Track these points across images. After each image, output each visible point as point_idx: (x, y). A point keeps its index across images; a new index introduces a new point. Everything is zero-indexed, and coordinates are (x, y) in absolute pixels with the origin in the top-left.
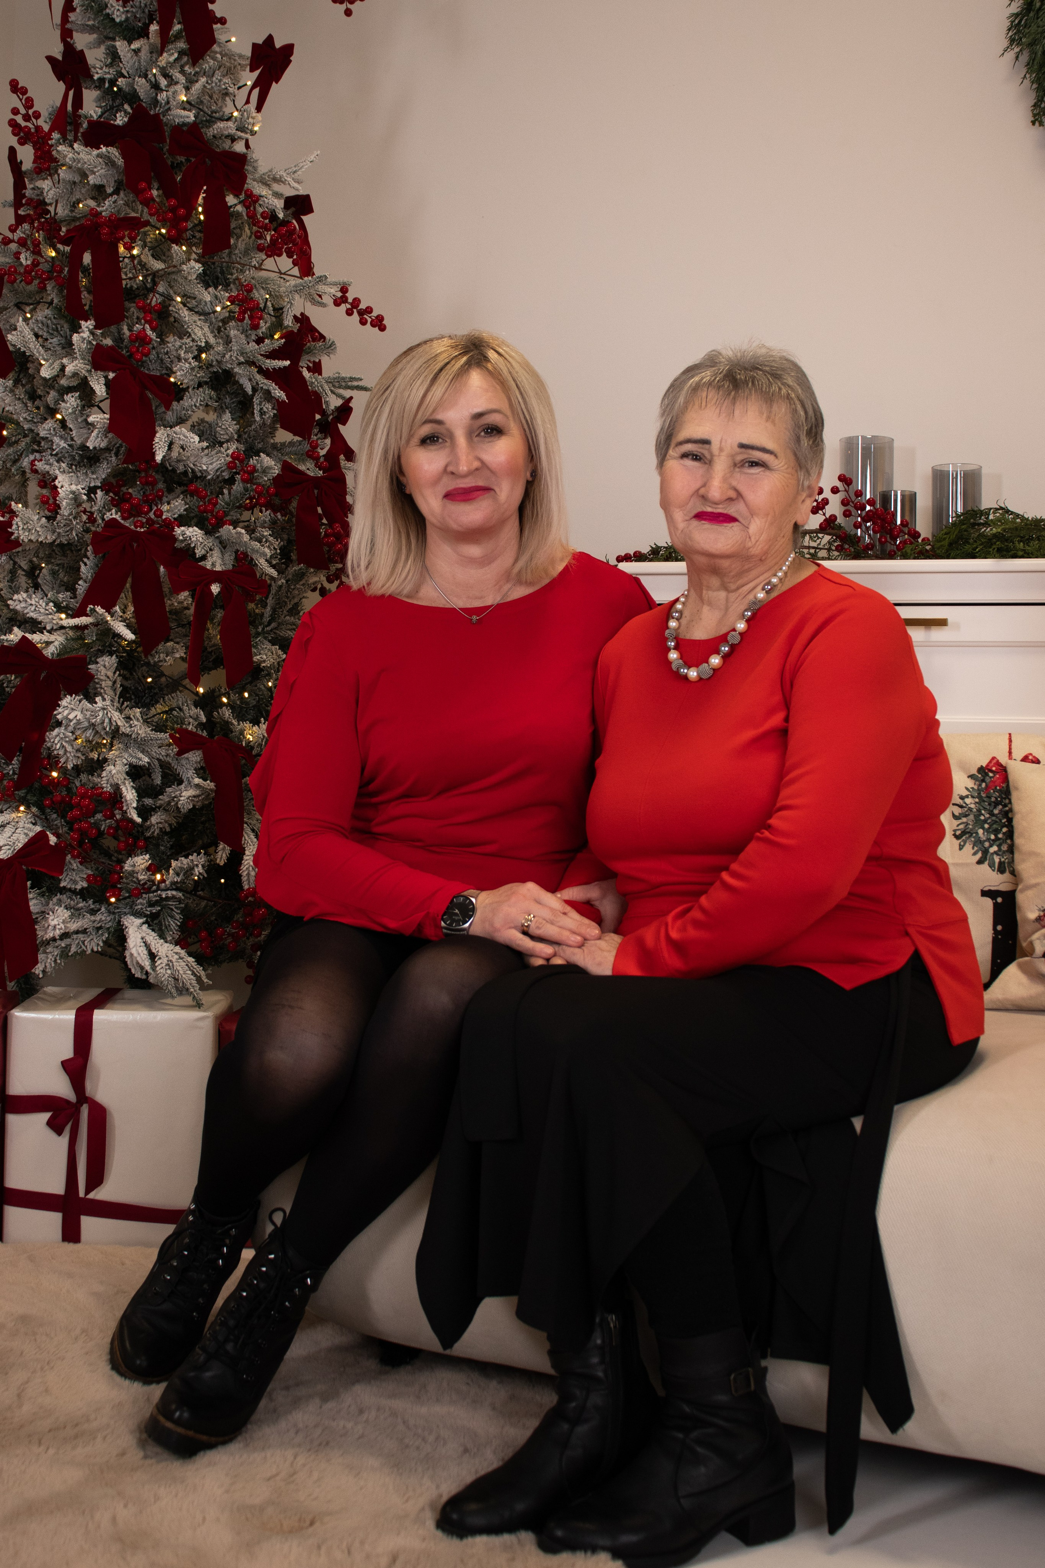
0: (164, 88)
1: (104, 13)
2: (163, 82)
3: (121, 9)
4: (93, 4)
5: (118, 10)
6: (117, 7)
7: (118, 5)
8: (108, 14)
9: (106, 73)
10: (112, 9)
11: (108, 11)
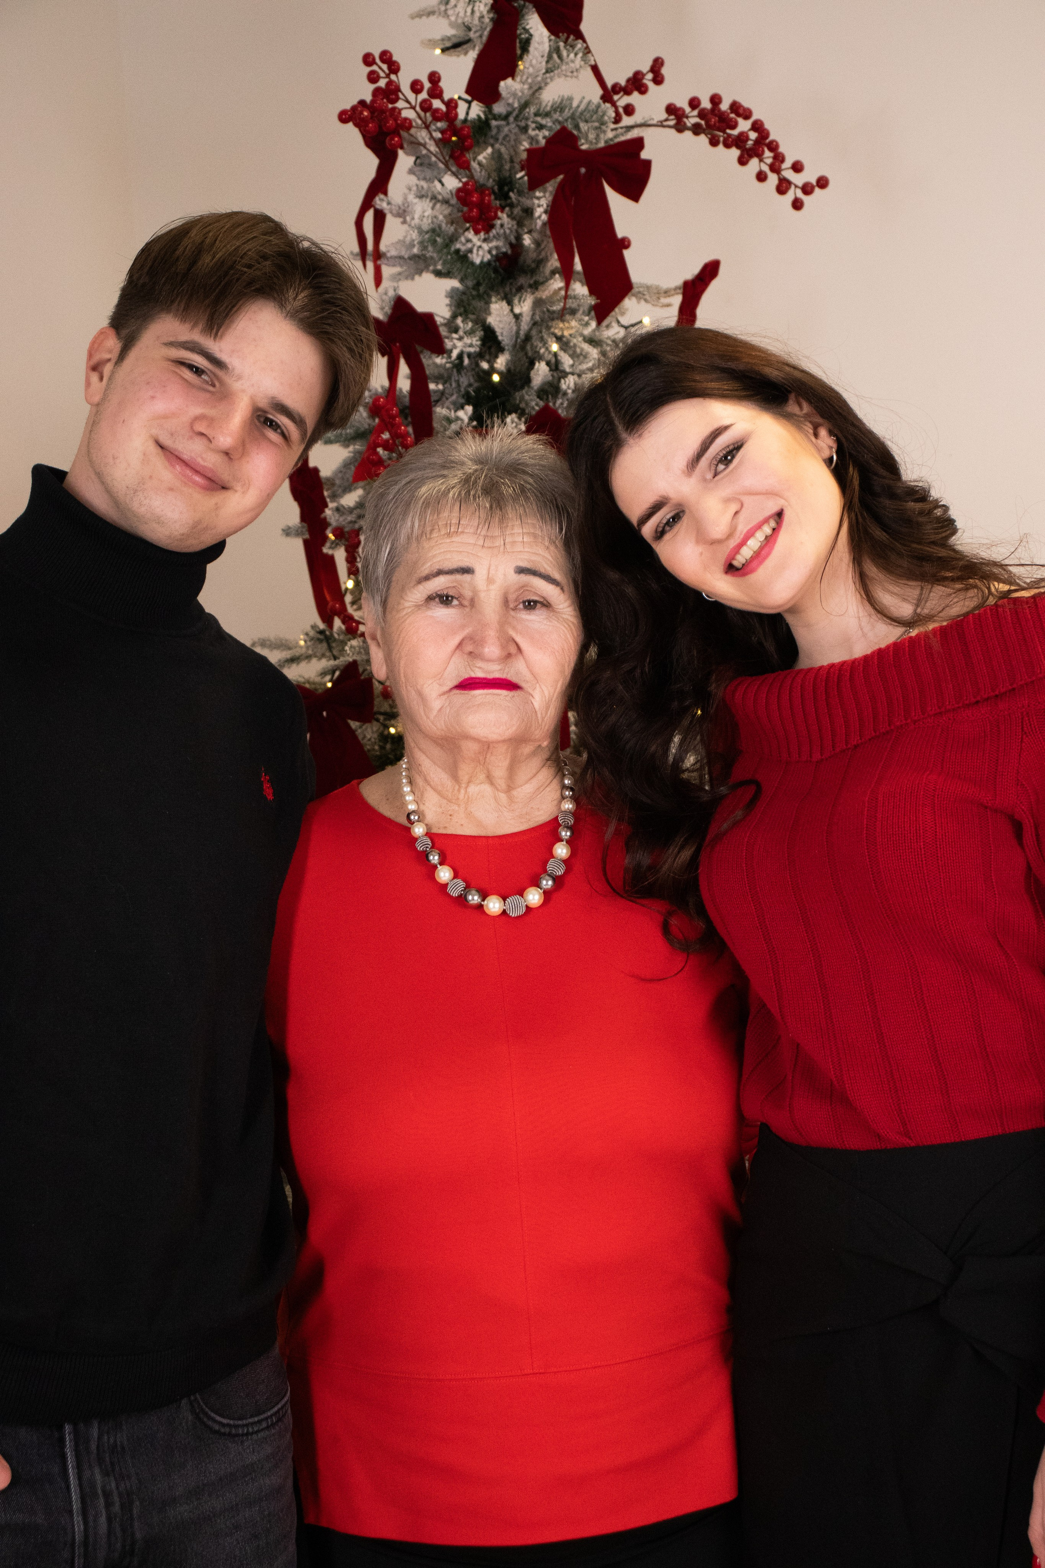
0: (568, 370)
1: (453, 249)
2: (567, 361)
3: (486, 247)
4: (438, 239)
5: (480, 247)
6: (479, 243)
7: (479, 240)
8: (458, 251)
9: (466, 345)
10: (469, 245)
11: (458, 246)
